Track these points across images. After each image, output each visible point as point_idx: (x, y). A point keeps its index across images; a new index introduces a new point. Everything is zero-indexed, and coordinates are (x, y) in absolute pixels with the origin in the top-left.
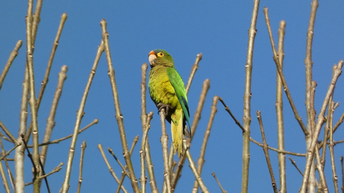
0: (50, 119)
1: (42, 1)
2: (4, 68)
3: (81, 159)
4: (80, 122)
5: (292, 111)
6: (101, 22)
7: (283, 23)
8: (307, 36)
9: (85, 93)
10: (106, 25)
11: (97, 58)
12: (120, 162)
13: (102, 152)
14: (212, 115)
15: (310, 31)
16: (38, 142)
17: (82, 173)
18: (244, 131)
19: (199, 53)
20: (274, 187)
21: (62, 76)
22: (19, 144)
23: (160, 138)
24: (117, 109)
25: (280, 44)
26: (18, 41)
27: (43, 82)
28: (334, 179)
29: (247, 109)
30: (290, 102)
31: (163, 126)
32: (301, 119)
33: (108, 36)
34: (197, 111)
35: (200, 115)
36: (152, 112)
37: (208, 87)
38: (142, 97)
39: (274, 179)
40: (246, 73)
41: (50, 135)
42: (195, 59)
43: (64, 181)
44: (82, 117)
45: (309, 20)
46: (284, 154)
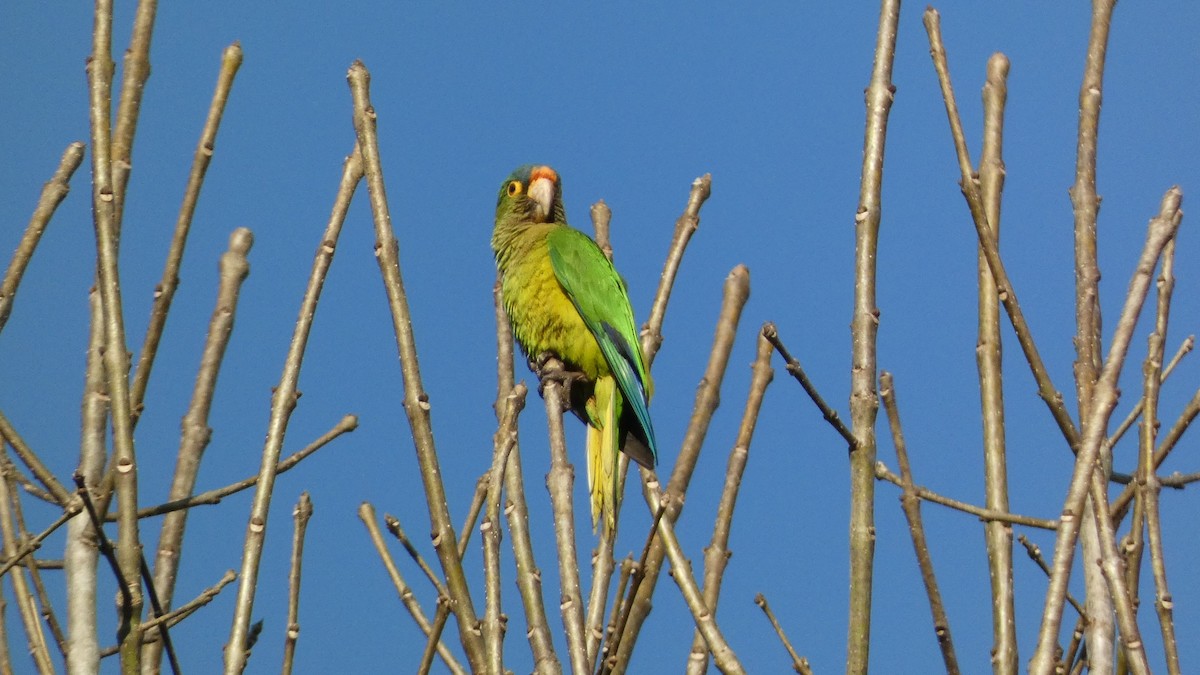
0: (192, 419)
1: (154, 5)
2: (18, 243)
3: (294, 559)
4: (284, 427)
5: (1030, 372)
6: (350, 71)
7: (998, 63)
8: (1081, 106)
9: (302, 324)
10: (367, 81)
11: (342, 199)
12: (426, 567)
13: (375, 533)
14: (756, 394)
15: (1091, 87)
16: (135, 500)
17: (296, 608)
18: (853, 446)
19: (701, 176)
20: (942, 639)
21: (231, 265)
22: (72, 510)
23: (546, 477)
24: (411, 377)
25: (992, 136)
26: (68, 145)
27: (160, 290)
28: (1159, 609)
29: (863, 367)
30: (1021, 340)
31: (556, 435)
32: (1060, 397)
33: (374, 121)
34: (706, 380)
35: (716, 392)
36: (521, 384)
37: (745, 295)
38: (499, 334)
39: (943, 613)
40: (857, 242)
41: (194, 474)
42: (688, 197)
43: (231, 635)
44: (290, 408)
45: (1087, 51)
46: (1007, 523)
